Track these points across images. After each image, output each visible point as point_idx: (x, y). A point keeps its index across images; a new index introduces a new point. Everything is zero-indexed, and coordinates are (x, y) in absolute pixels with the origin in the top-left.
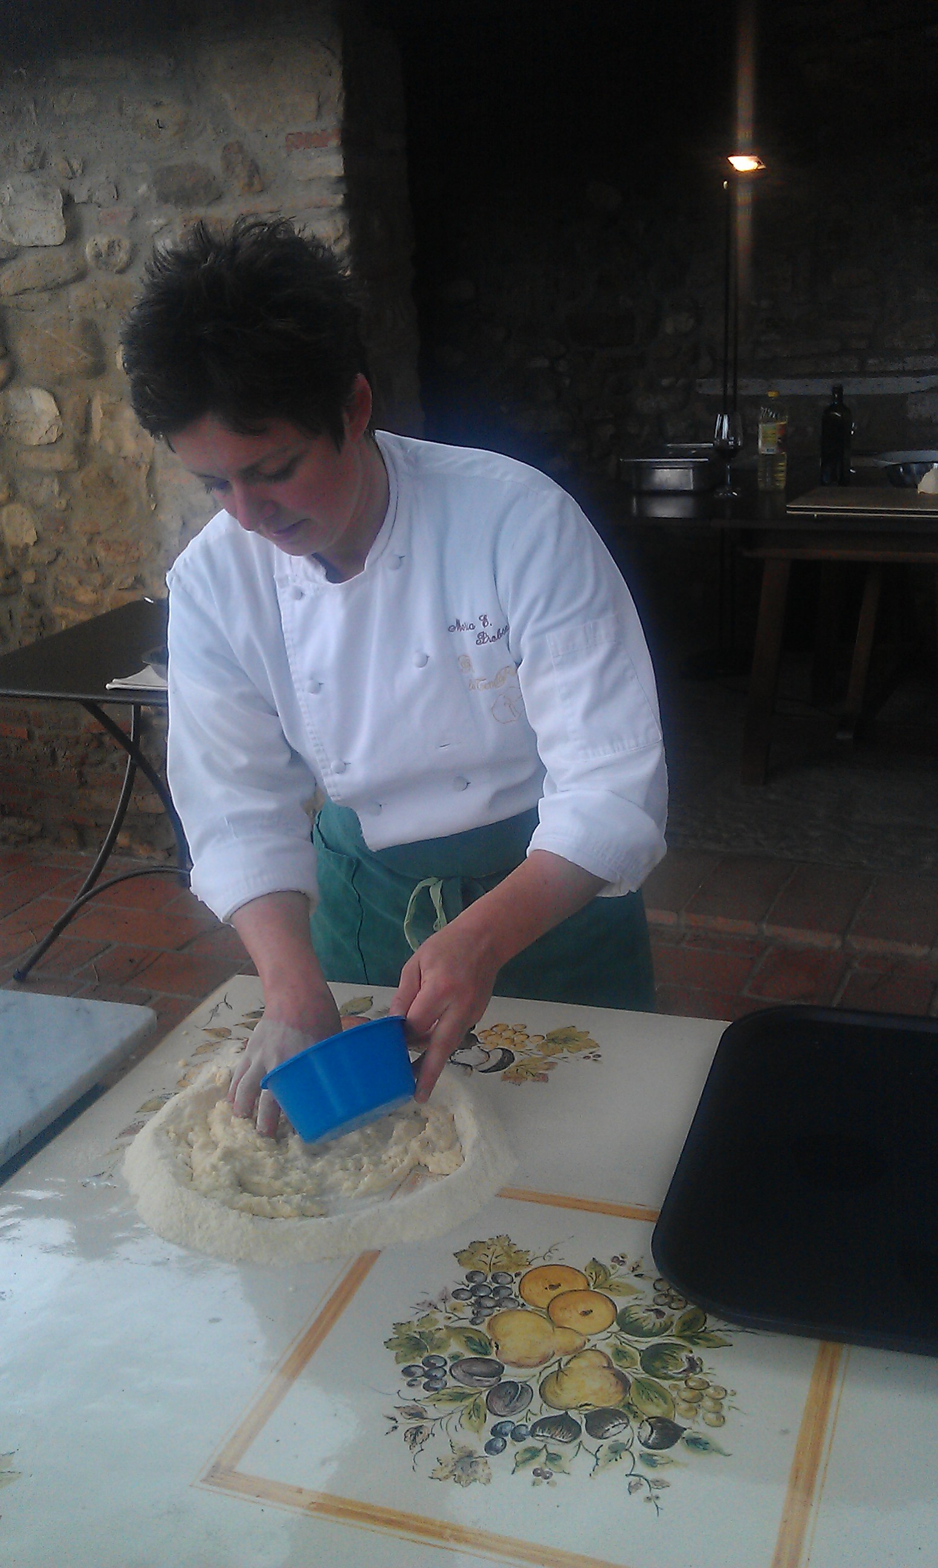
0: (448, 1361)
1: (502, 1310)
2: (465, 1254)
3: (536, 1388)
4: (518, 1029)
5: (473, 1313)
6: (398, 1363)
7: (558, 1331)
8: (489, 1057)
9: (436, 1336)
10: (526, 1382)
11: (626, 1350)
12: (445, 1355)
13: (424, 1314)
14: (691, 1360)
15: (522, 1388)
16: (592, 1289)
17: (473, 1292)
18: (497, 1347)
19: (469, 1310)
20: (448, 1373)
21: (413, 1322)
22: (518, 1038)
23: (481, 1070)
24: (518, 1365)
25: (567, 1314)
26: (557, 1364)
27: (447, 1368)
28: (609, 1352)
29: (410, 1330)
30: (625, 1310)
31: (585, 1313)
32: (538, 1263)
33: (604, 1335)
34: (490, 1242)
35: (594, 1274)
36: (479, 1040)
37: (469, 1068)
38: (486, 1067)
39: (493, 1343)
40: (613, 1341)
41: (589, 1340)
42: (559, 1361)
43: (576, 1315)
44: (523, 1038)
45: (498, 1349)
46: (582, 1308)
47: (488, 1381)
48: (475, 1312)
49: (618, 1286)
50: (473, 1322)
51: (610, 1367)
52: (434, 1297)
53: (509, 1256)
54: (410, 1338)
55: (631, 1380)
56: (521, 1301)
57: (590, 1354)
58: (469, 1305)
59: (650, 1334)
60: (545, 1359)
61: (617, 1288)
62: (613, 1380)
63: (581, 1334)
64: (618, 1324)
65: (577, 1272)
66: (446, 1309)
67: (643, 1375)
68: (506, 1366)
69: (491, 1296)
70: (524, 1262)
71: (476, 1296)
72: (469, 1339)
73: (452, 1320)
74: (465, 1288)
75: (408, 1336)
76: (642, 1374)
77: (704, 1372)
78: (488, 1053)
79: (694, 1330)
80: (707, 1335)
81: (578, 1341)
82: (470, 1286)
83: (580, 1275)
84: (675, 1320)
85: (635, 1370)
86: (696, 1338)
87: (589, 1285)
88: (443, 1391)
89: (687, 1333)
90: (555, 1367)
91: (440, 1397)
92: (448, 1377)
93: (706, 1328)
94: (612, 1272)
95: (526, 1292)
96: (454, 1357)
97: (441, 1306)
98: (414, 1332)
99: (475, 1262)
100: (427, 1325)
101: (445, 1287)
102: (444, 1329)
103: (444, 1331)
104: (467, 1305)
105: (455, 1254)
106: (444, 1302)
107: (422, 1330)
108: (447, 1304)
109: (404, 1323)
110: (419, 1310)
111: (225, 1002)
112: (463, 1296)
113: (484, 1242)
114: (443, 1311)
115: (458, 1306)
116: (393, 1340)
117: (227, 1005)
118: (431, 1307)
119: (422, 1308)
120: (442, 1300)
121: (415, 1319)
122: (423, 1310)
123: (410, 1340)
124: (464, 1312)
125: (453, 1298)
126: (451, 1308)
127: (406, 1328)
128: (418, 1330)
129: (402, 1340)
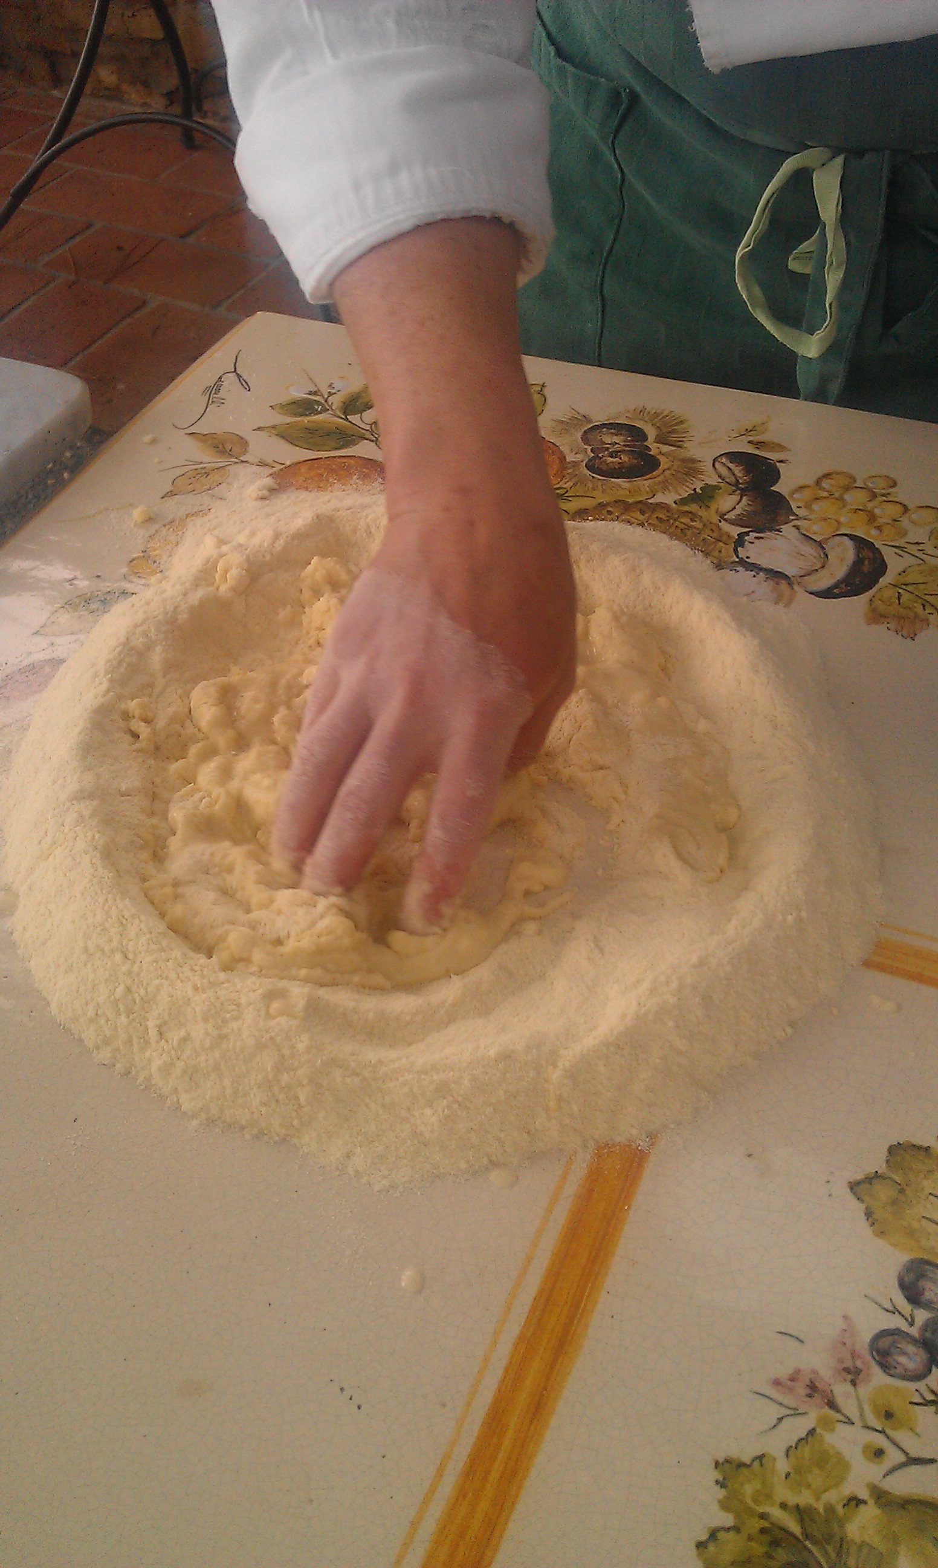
2: (882, 1192)
4: (879, 486)
8: (827, 556)
9: (853, 1529)
13: (797, 1428)
21: (775, 1459)
22: (886, 512)
23: (815, 588)
29: (766, 1495)
36: (795, 510)
37: (784, 584)
38: (824, 581)
44: (892, 510)
52: (819, 1360)
54: (775, 1536)
66: (862, 1415)
73: (887, 1463)
75: (764, 1523)
78: (820, 545)
82: (919, 1323)
98: (783, 1506)
99: (916, 1225)
100: (816, 1478)
101: (846, 1318)
102: (871, 1502)
103: (870, 1512)
104: (921, 1401)
105: (853, 1186)
106: (854, 1383)
107: (805, 1498)
108: (864, 1391)
109: (747, 1459)
110: (785, 1412)
111: (237, 374)
112: (902, 1359)
113: (928, 1149)
114: (855, 1418)
115: (897, 1405)
116: (721, 1535)
117: (240, 380)
118: (817, 1397)
119: (788, 1400)
120: (844, 1374)
121: (776, 1445)
122: (796, 1413)
123: (775, 1543)
124: (918, 1430)
125: (876, 1370)
126: (876, 1411)
127: (757, 1485)
128: (793, 1499)
129: (750, 1538)
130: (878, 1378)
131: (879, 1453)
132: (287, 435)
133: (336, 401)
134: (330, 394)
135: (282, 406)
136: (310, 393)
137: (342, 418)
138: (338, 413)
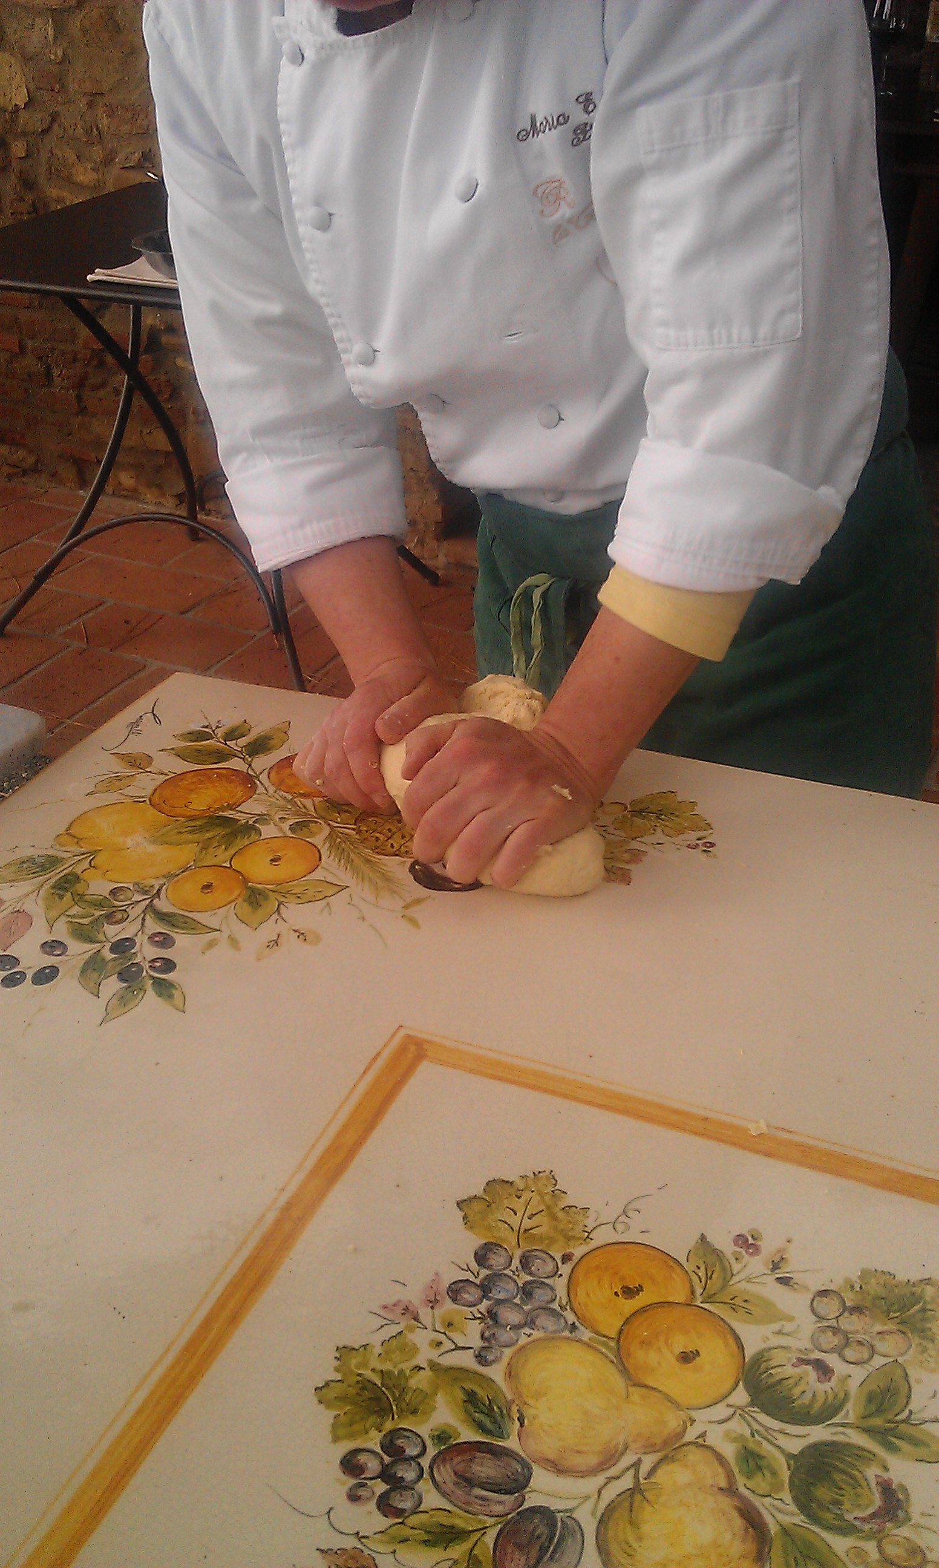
0: (429, 1443)
1: (537, 1334)
2: (477, 1206)
3: (589, 1527)
5: (482, 1336)
6: (336, 1439)
7: (636, 1393)
9: (413, 1383)
10: (571, 1510)
11: (764, 1453)
12: (424, 1430)
13: (394, 1330)
14: (886, 1489)
15: (564, 1525)
16: (698, 1303)
17: (485, 1289)
18: (521, 1420)
19: (474, 1329)
20: (426, 1475)
21: (374, 1346)
24: (557, 1468)
25: (652, 1357)
26: (631, 1472)
27: (425, 1462)
28: (729, 1451)
29: (364, 1364)
30: (760, 1358)
31: (686, 1358)
32: (602, 1236)
33: (721, 1411)
34: (521, 1184)
35: (703, 1269)
39: (514, 1409)
40: (737, 1426)
41: (693, 1421)
42: (637, 1465)
43: (669, 1357)
45: (522, 1425)
46: (680, 1343)
47: (501, 1503)
48: (487, 1334)
49: (746, 1301)
50: (481, 1358)
51: (730, 1490)
52: (414, 1295)
53: (554, 1217)
54: (365, 1385)
55: (773, 1528)
56: (571, 1317)
57: (694, 1456)
58: (476, 1318)
59: (805, 1417)
60: (610, 1458)
61: (745, 1305)
62: (738, 1522)
63: (675, 1404)
64: (747, 1389)
65: (672, 1263)
66: (433, 1324)
67: (794, 1518)
68: (534, 1467)
69: (517, 1301)
70: (577, 1232)
71: (489, 1299)
72: (471, 1398)
73: (443, 1349)
74: (472, 1279)
75: (359, 1378)
76: (793, 1514)
77: (913, 1522)
79: (890, 1417)
80: (912, 1431)
81: (673, 1422)
82: (481, 1276)
83: (678, 1270)
84: (853, 1385)
85: (779, 1503)
86: (892, 1436)
87: (693, 1292)
88: (414, 1520)
89: (877, 1421)
90: (627, 1482)
91: (407, 1532)
92: (424, 1486)
93: (911, 1411)
94: (736, 1267)
95: (581, 1296)
96: (441, 1437)
97: (425, 1314)
98: (373, 1370)
99: (493, 1224)
100: (396, 1357)
101: (436, 1274)
102: (428, 1369)
103: (427, 1373)
104: (472, 1317)
105: (459, 1204)
106: (432, 1308)
107: (387, 1366)
108: (438, 1312)
109: (356, 1346)
110: (385, 1322)
111: (154, 715)
112: (466, 1296)
113: (512, 1183)
114: (429, 1327)
115: (456, 1319)
116: (332, 1385)
117: (155, 719)
118: (408, 1315)
119: (390, 1316)
120: (428, 1302)
121: (376, 1340)
122: (393, 1323)
123: (364, 1388)
124: (466, 1332)
125: (448, 1301)
126: (443, 1322)
127: (359, 1359)
128: (379, 1367)
129: (349, 1386)
130: (448, 1305)
131: (440, 1344)
132: (180, 754)
133: (220, 732)
134: (218, 727)
135: (181, 735)
136: (204, 727)
137: (222, 743)
138: (221, 739)
